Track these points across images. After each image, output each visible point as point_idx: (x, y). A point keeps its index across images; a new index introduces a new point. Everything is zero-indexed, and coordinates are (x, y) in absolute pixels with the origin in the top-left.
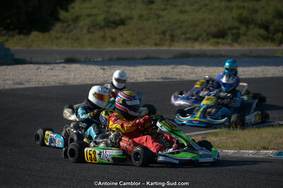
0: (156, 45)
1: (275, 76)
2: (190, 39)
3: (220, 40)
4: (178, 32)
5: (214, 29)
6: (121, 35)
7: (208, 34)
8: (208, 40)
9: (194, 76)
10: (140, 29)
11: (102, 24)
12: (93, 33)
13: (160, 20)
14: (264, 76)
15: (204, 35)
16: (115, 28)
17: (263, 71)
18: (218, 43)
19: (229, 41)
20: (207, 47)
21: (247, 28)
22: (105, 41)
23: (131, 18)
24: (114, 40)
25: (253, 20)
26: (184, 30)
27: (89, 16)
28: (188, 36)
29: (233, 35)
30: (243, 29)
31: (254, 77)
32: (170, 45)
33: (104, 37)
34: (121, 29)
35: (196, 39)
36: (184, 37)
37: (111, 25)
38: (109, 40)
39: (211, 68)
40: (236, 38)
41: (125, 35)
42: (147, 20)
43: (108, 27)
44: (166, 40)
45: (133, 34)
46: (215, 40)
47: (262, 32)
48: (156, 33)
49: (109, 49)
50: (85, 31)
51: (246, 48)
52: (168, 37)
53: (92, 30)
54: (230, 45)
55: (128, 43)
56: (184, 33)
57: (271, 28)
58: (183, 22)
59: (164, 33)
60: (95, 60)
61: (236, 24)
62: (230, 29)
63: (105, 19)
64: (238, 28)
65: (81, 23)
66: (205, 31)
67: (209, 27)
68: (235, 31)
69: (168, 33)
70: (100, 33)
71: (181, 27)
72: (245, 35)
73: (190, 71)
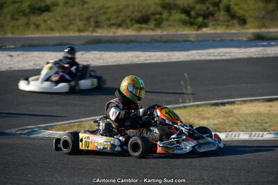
0: (80, 31)
1: (180, 60)
2: (113, 24)
3: (144, 26)
4: (103, 18)
5: (137, 15)
6: (45, 21)
7: (132, 20)
8: (132, 25)
9: (101, 61)
10: (65, 15)
11: (27, 10)
12: (17, 19)
13: (86, 6)
14: (168, 61)
15: (128, 21)
16: (40, 15)
17: (169, 56)
18: (141, 29)
19: (152, 26)
20: (130, 33)
21: (169, 13)
22: (29, 28)
23: (56, 4)
24: (37, 26)
25: (175, 5)
26: (108, 16)
27: (14, 2)
28: (112, 21)
29: (156, 20)
30: (165, 15)
31: (159, 61)
32: (93, 31)
33: (27, 24)
34: (46, 15)
35: (120, 25)
36: (108, 22)
37: (37, 11)
38: (32, 27)
39: (119, 53)
40: (159, 24)
41: (49, 22)
42: (73, 6)
43: (33, 13)
44: (90, 26)
45: (57, 21)
46: (138, 25)
47: (184, 16)
48: (81, 20)
49: (30, 36)
50: (8, 18)
51: (165, 33)
52: (92, 23)
53: (16, 17)
54: (153, 30)
55: (52, 30)
56: (109, 19)
57: (193, 13)
58: (107, 8)
59: (88, 19)
60: (7, 47)
61: (159, 9)
62: (153, 14)
63: (30, 6)
64: (160, 14)
65: (6, 10)
66: (129, 17)
67: (133, 12)
68: (158, 16)
69: (92, 19)
70: (24, 20)
71: (105, 13)
72: (167, 20)
73: (98, 56)
